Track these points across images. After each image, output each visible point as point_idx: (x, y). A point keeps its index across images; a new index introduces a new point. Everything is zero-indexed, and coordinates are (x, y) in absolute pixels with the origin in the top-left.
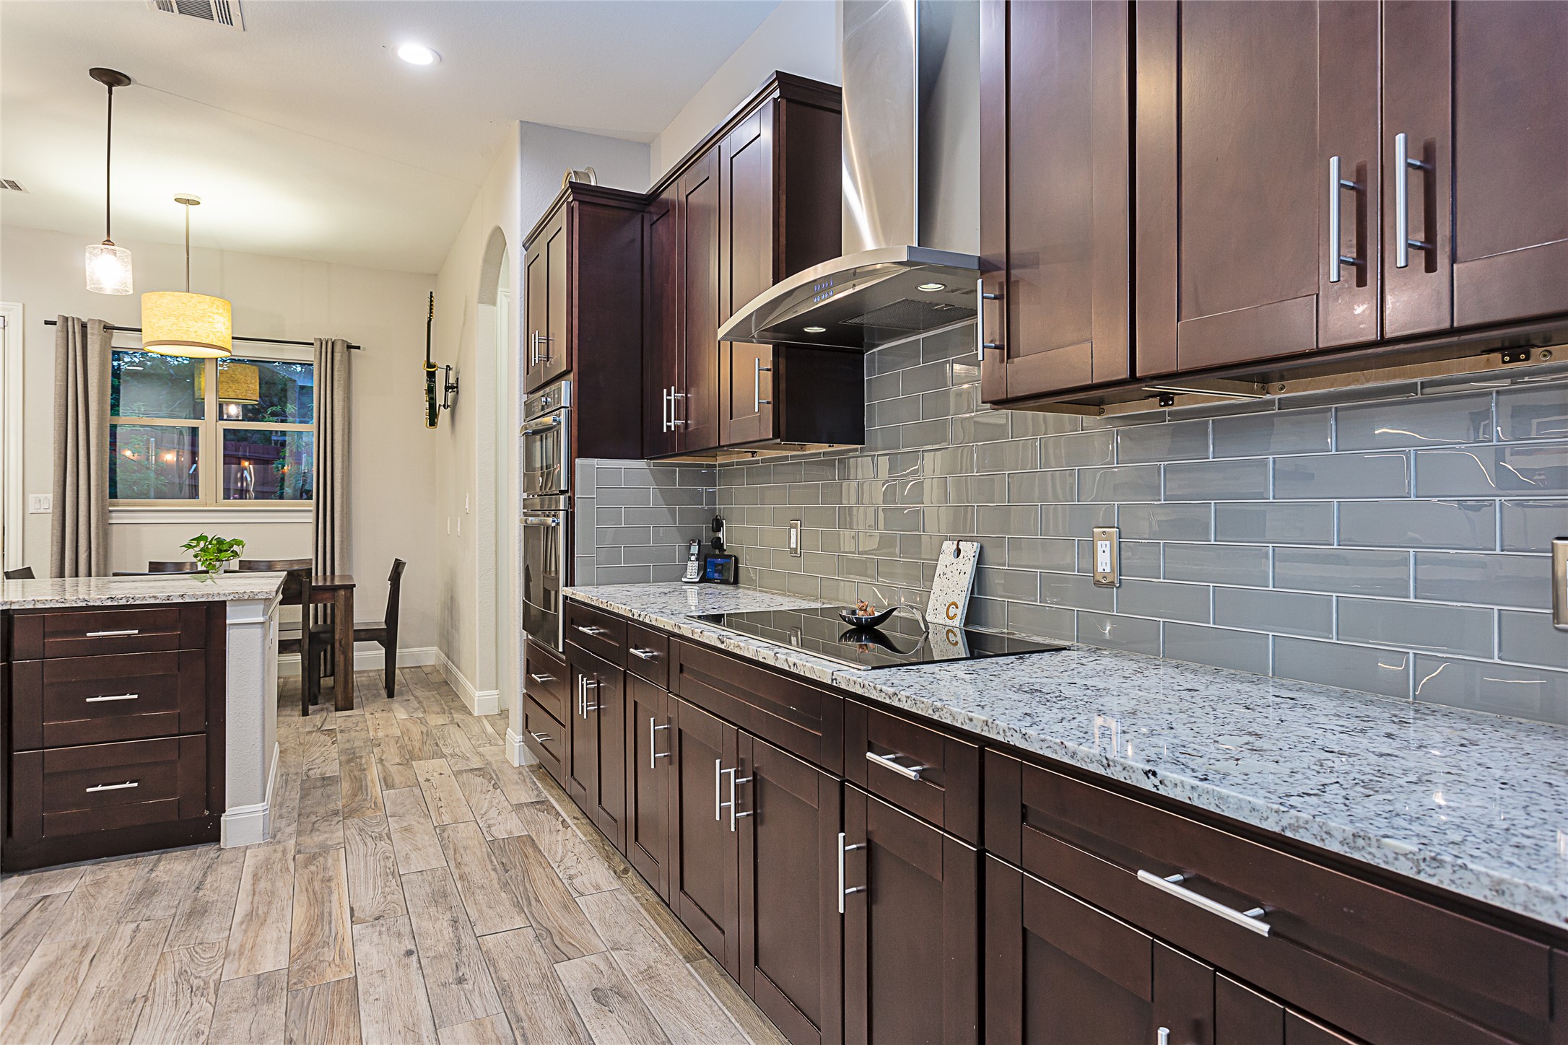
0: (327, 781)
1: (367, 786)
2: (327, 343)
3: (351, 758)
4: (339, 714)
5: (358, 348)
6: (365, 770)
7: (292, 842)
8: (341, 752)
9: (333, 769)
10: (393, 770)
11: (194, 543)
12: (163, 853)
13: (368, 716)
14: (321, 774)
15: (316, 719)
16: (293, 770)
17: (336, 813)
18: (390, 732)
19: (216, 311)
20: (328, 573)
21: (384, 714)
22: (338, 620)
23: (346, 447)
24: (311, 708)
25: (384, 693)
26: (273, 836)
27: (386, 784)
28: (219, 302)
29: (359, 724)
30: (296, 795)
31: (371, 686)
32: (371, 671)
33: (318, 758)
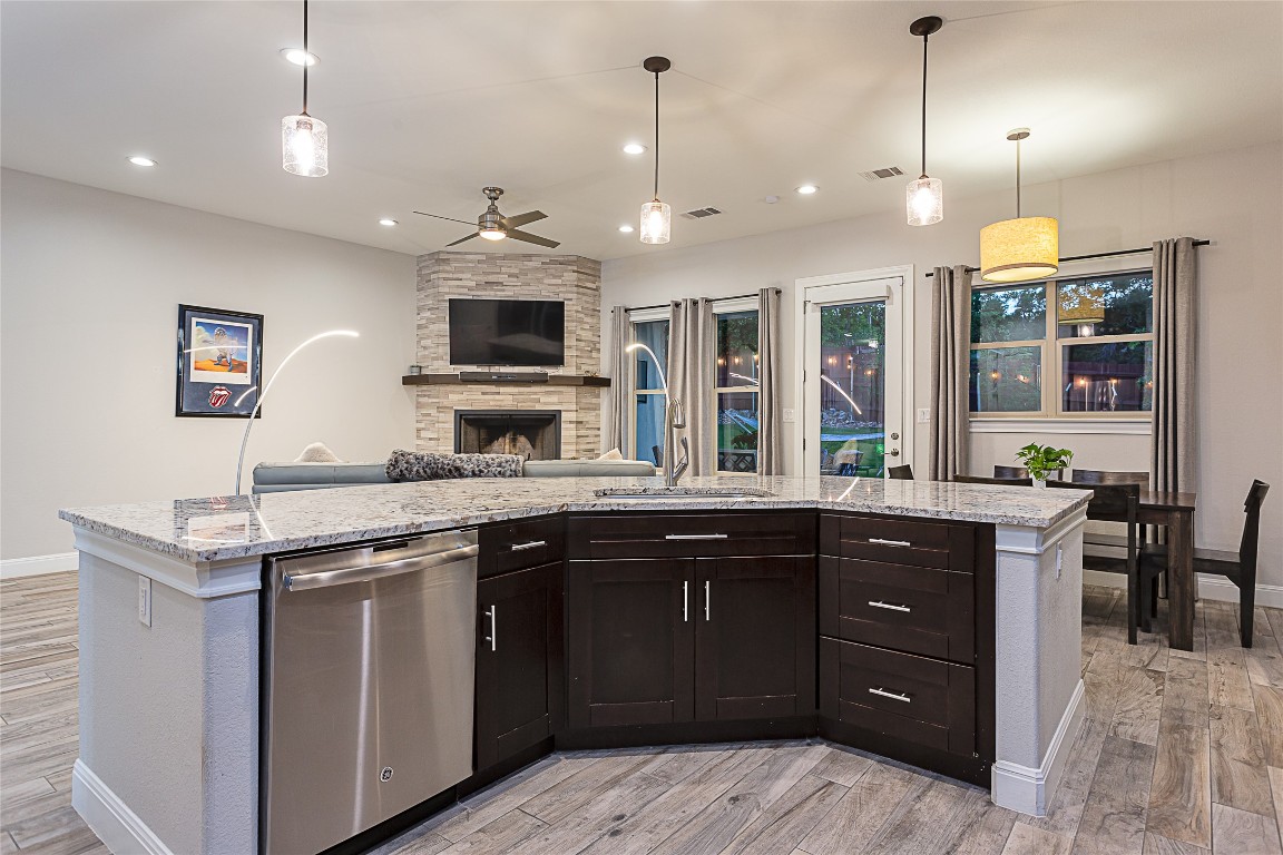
0: (1138, 750)
1: (1190, 784)
2: (1168, 244)
3: (1177, 725)
4: (1173, 652)
5: (1207, 243)
6: (1192, 752)
7: (1071, 835)
8: (1167, 711)
9: (1149, 734)
10: (1236, 769)
11: (1026, 452)
12: (936, 779)
13: (1210, 666)
14: (1132, 737)
15: (1145, 651)
16: (1100, 716)
17: (1138, 812)
18: (1239, 701)
19: (1041, 230)
20: (1170, 490)
21: (1234, 670)
22: (1172, 546)
23: (1192, 353)
24: (1141, 635)
25: (1237, 636)
26: (1050, 815)
27: (1220, 791)
28: (1044, 221)
29: (1196, 675)
30: (1093, 757)
31: (1222, 624)
32: (1225, 603)
33: (1134, 709)
